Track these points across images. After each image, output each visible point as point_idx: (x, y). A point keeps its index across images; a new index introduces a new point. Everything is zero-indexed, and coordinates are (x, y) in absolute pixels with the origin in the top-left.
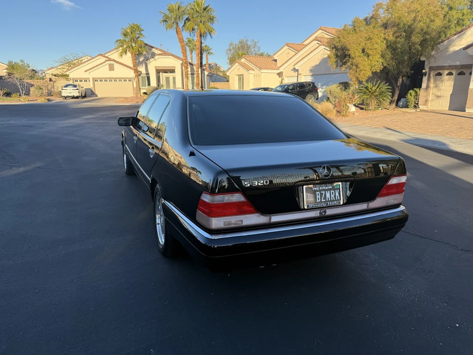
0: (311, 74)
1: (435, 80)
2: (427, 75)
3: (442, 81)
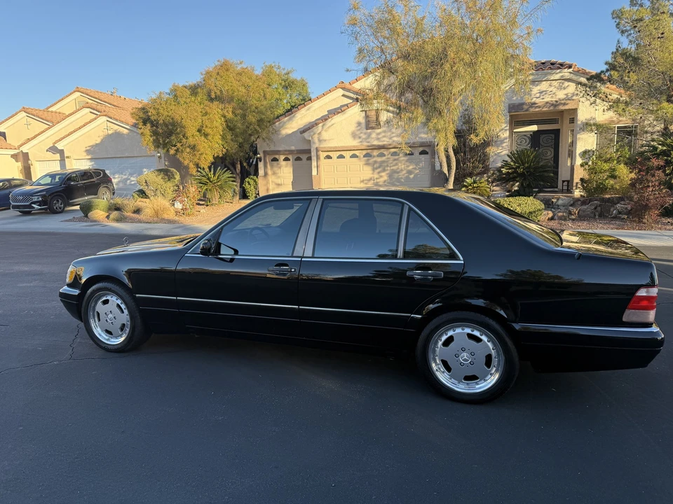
0: (89, 157)
1: (272, 167)
2: (263, 161)
3: (280, 168)
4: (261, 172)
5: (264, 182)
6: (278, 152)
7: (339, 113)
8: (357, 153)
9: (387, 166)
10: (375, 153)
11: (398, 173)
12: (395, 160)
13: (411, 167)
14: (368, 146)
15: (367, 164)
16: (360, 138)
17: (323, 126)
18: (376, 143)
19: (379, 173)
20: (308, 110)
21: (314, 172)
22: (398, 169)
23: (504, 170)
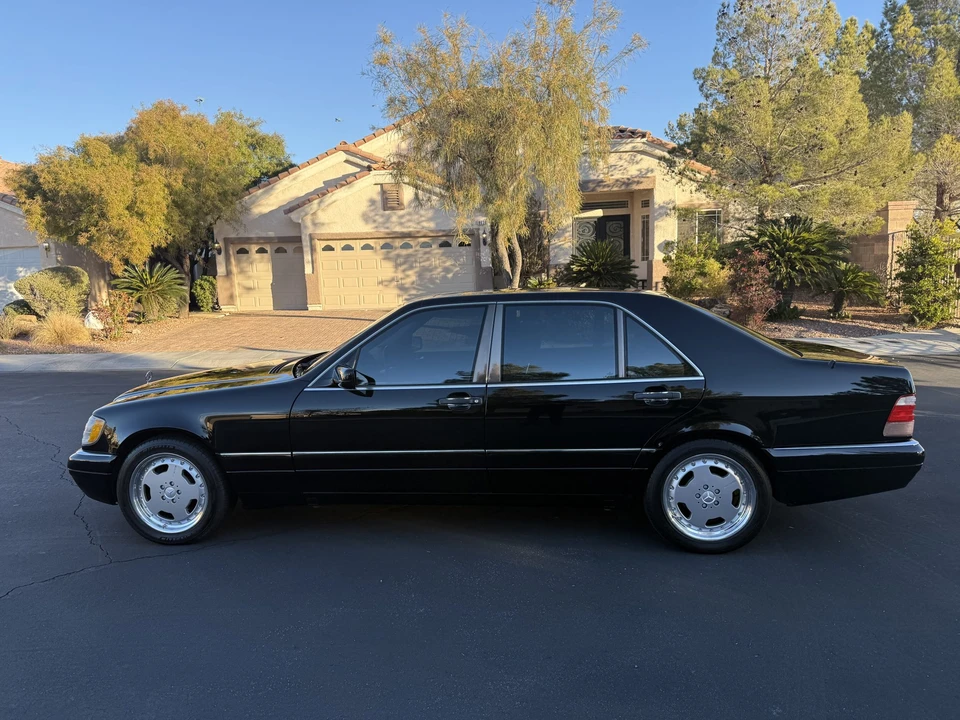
1: (239, 262)
2: (223, 253)
3: (251, 263)
4: (221, 269)
5: (227, 285)
6: (248, 240)
7: (343, 185)
8: (371, 242)
9: (416, 261)
10: (398, 243)
11: (431, 271)
12: (426, 253)
13: (448, 264)
14: (388, 234)
15: (387, 258)
16: (375, 221)
17: (321, 202)
18: (398, 229)
19: (404, 271)
20: (294, 179)
21: (308, 270)
22: (431, 265)
23: (575, 268)
